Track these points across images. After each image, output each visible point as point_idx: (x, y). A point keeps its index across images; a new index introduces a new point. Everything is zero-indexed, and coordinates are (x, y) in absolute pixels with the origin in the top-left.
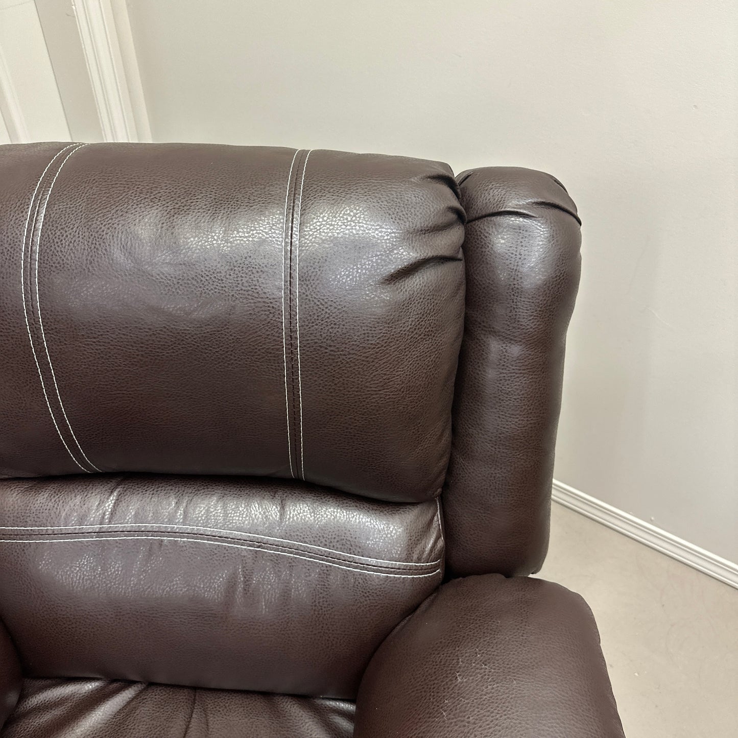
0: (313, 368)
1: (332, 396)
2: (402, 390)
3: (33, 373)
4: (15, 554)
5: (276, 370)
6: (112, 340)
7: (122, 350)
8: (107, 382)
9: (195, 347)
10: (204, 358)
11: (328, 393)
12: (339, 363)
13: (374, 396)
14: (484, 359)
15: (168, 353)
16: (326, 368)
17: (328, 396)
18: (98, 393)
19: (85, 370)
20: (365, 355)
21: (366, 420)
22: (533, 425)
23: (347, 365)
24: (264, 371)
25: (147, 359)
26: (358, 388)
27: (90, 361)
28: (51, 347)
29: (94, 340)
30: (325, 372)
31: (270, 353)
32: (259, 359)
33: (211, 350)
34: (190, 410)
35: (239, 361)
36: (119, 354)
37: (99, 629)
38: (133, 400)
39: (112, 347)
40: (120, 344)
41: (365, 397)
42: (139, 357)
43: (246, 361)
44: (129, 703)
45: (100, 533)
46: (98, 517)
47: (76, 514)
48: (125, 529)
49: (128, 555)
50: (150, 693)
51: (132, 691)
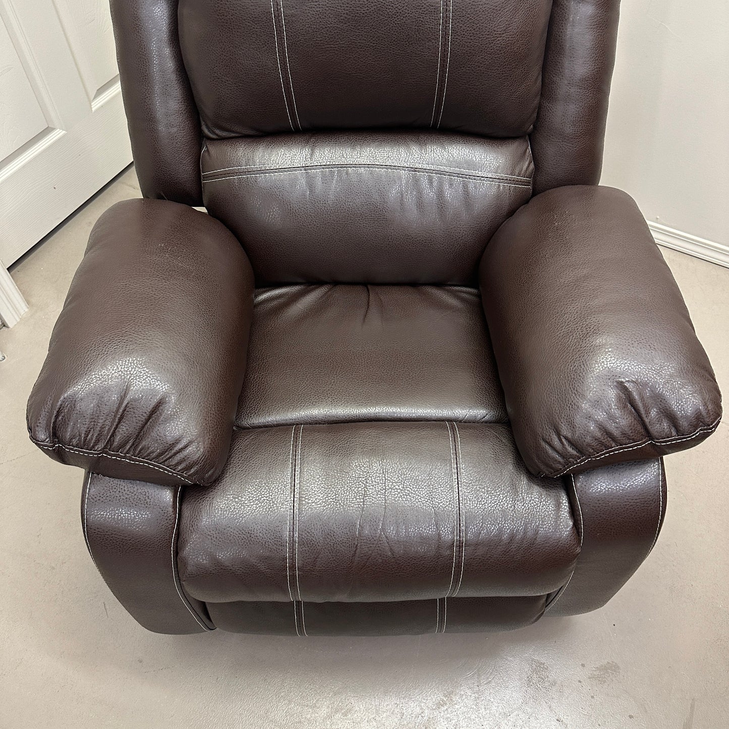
0: (460, 16)
1: (471, 39)
2: (517, 34)
3: (271, 35)
4: (251, 184)
5: (435, 20)
6: (328, 3)
7: (334, 10)
8: (321, 37)
9: (383, 4)
10: (388, 13)
11: (469, 37)
12: (478, 12)
13: (499, 39)
14: (566, 20)
15: (364, 10)
16: (469, 16)
17: (468, 39)
18: (314, 48)
19: (307, 29)
20: (495, 5)
21: (492, 59)
22: (598, 69)
23: (483, 13)
24: (427, 21)
25: (350, 17)
26: (488, 32)
27: (312, 21)
28: (285, 12)
29: (316, 4)
30: (468, 19)
31: (432, 6)
32: (425, 11)
33: (392, 6)
34: (373, 59)
35: (411, 14)
36: (332, 14)
37: (309, 236)
38: (337, 52)
39: (327, 9)
40: (333, 5)
41: (493, 39)
42: (345, 15)
43: (416, 14)
44: (326, 293)
45: (306, 168)
46: (303, 158)
47: (287, 156)
48: (322, 164)
49: (326, 182)
50: (338, 288)
51: (326, 288)
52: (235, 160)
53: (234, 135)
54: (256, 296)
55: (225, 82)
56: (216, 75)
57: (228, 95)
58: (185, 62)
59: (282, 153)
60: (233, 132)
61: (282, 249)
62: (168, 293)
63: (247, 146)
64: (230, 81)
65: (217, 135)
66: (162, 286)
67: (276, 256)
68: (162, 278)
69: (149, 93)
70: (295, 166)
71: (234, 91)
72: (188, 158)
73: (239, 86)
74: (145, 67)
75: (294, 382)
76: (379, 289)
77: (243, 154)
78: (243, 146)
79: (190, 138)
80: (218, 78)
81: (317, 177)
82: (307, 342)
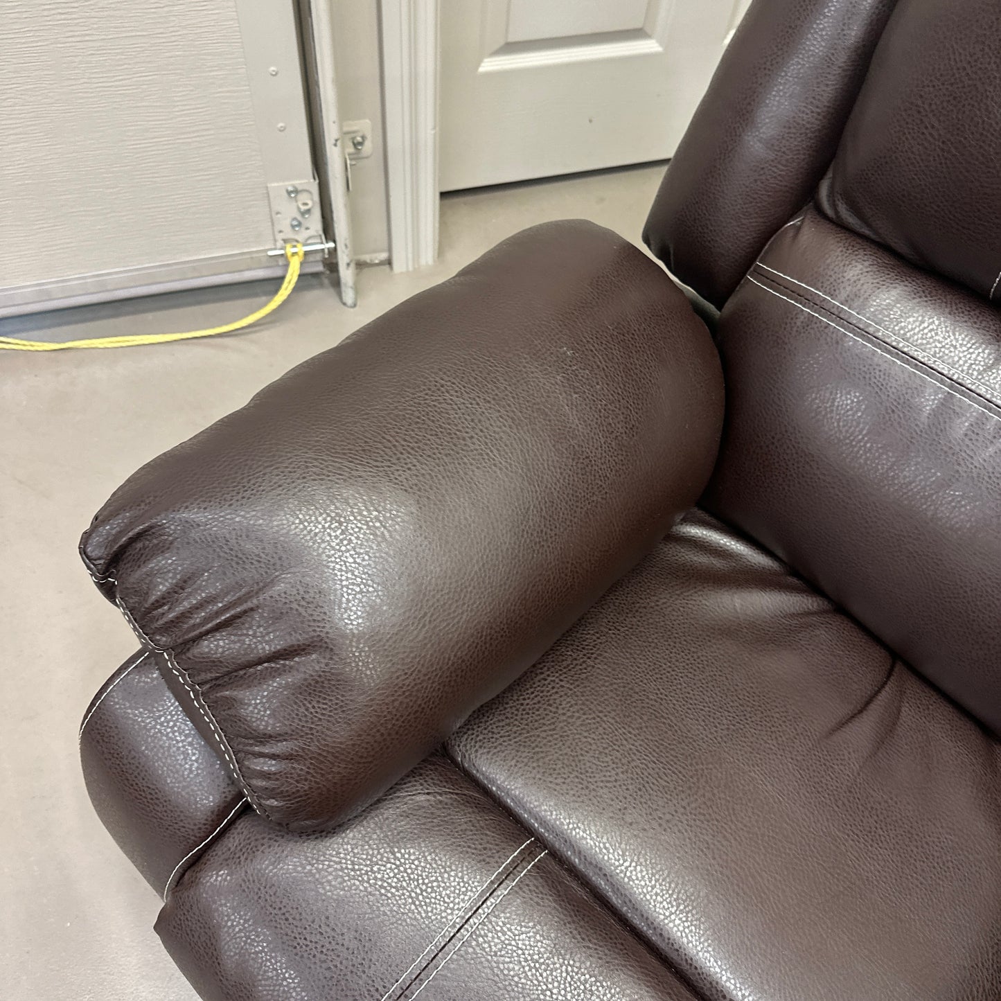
44: (809, 613)
45: (956, 384)
46: (966, 362)
47: (937, 338)
48: (994, 399)
49: (974, 437)
50: (837, 622)
51: (815, 604)
52: (832, 280)
53: (866, 232)
54: (685, 521)
55: (926, 128)
56: (919, 103)
57: (912, 156)
58: (881, 43)
59: (931, 327)
60: (869, 225)
61: (787, 488)
62: (495, 451)
63: (874, 268)
64: (938, 130)
65: (837, 212)
66: (497, 429)
67: (769, 490)
68: (511, 414)
69: (774, 62)
70: (935, 367)
71: (929, 155)
72: (755, 218)
73: (949, 152)
74: (801, 10)
75: (600, 753)
76: (913, 687)
77: (855, 278)
78: (867, 264)
79: (786, 186)
80: (919, 112)
81: (963, 415)
82: (689, 690)
